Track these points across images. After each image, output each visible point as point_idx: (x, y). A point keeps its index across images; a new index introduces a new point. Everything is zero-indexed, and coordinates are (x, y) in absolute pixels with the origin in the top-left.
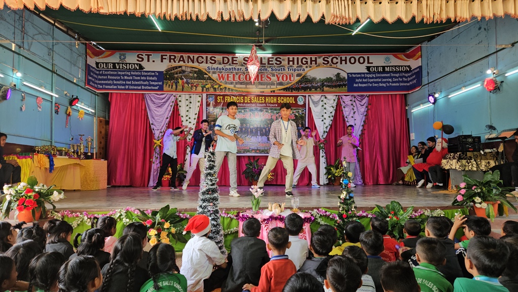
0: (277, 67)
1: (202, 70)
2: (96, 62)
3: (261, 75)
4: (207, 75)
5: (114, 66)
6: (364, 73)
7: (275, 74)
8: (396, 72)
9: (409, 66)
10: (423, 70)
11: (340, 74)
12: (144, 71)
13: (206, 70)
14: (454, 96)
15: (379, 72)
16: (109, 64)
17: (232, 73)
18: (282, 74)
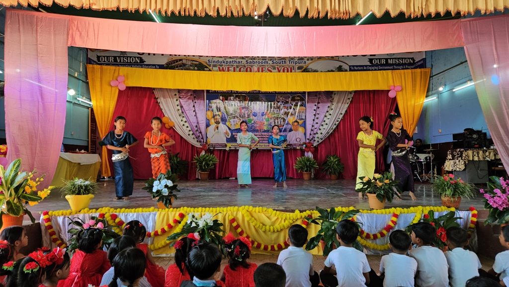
0: (278, 60)
1: (203, 63)
2: (97, 56)
3: (262, 68)
4: (208, 68)
5: (116, 60)
6: (366, 66)
7: (276, 67)
8: (399, 65)
9: (412, 59)
10: (427, 62)
11: (341, 66)
12: (145, 65)
13: (206, 63)
14: (459, 90)
15: (382, 65)
16: (110, 58)
17: (232, 66)
18: (283, 66)
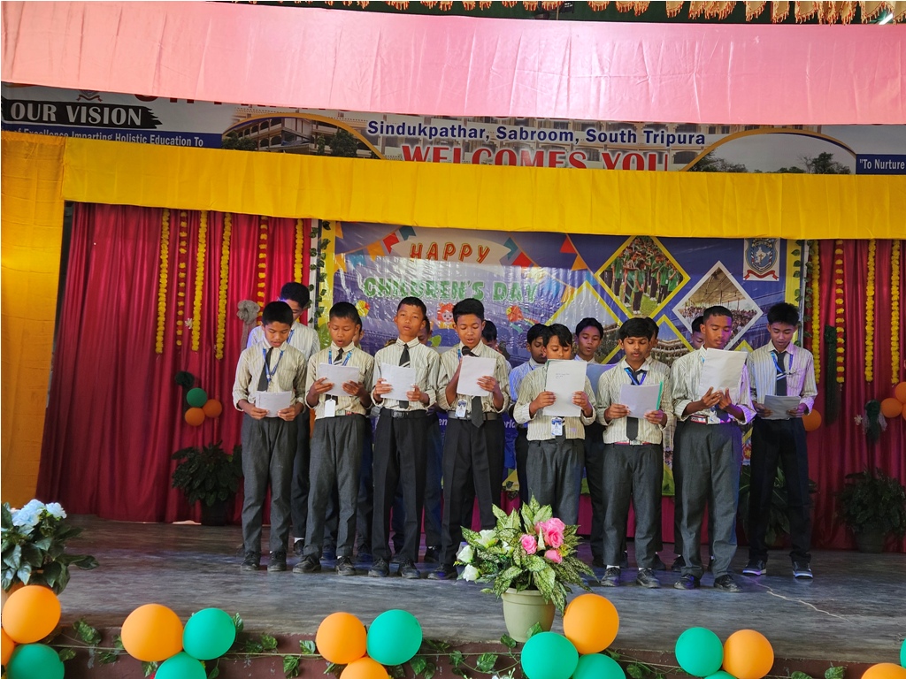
1: (351, 131)
2: (4, 100)
3: (553, 155)
4: (368, 149)
5: (63, 116)
7: (602, 151)
11: (829, 156)
12: (157, 133)
13: (363, 132)
16: (46, 107)
17: (451, 143)
